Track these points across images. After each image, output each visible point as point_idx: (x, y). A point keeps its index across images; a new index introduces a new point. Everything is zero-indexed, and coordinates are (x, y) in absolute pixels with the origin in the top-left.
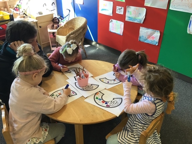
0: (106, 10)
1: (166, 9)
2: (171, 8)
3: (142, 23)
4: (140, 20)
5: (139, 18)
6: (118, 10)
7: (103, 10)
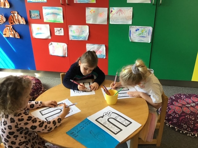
0: (41, 34)
1: (107, 24)
2: (111, 23)
3: (86, 40)
4: (84, 37)
5: (83, 35)
6: (57, 31)
7: (37, 34)
